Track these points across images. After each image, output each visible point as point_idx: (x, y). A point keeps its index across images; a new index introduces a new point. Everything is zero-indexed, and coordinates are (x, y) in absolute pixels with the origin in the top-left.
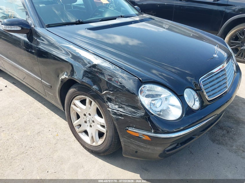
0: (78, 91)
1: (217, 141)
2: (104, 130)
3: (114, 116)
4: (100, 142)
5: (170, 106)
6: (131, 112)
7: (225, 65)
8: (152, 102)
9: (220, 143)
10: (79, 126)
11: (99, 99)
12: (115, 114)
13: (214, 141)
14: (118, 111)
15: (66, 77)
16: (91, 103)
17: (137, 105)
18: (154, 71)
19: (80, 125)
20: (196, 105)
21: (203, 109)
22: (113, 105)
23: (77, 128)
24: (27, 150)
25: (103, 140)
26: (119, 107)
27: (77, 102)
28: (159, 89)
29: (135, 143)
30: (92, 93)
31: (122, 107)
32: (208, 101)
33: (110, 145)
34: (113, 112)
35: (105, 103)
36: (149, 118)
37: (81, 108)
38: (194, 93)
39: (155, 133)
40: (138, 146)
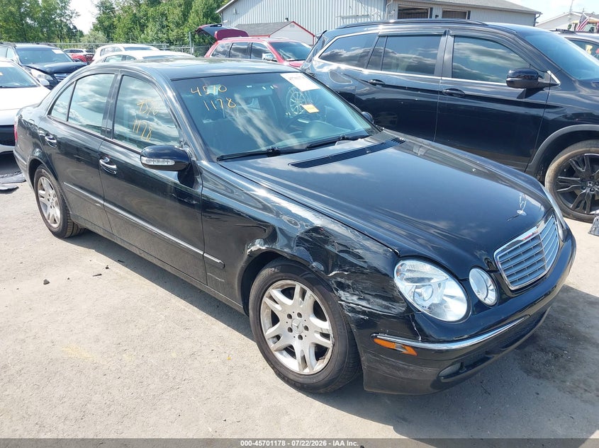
0: (281, 272)
1: (536, 371)
2: (327, 343)
3: (350, 314)
4: (319, 366)
5: (445, 298)
6: (381, 306)
7: (542, 225)
8: (417, 290)
9: (540, 376)
10: (275, 339)
11: (322, 284)
12: (353, 310)
13: (530, 373)
14: (358, 305)
15: (261, 247)
16: (303, 294)
17: (391, 295)
18: (420, 241)
19: (278, 337)
20: (490, 297)
21: (503, 303)
22: (348, 295)
23: (272, 343)
24: (179, 384)
25: (326, 361)
26: (359, 299)
27: (276, 293)
28: (426, 269)
29: (387, 362)
30: (308, 276)
31: (364, 299)
32: (512, 291)
33: (340, 370)
34: (349, 307)
35: (332, 291)
36: (413, 316)
37: (283, 304)
38: (486, 276)
39: (423, 341)
40: (393, 366)
